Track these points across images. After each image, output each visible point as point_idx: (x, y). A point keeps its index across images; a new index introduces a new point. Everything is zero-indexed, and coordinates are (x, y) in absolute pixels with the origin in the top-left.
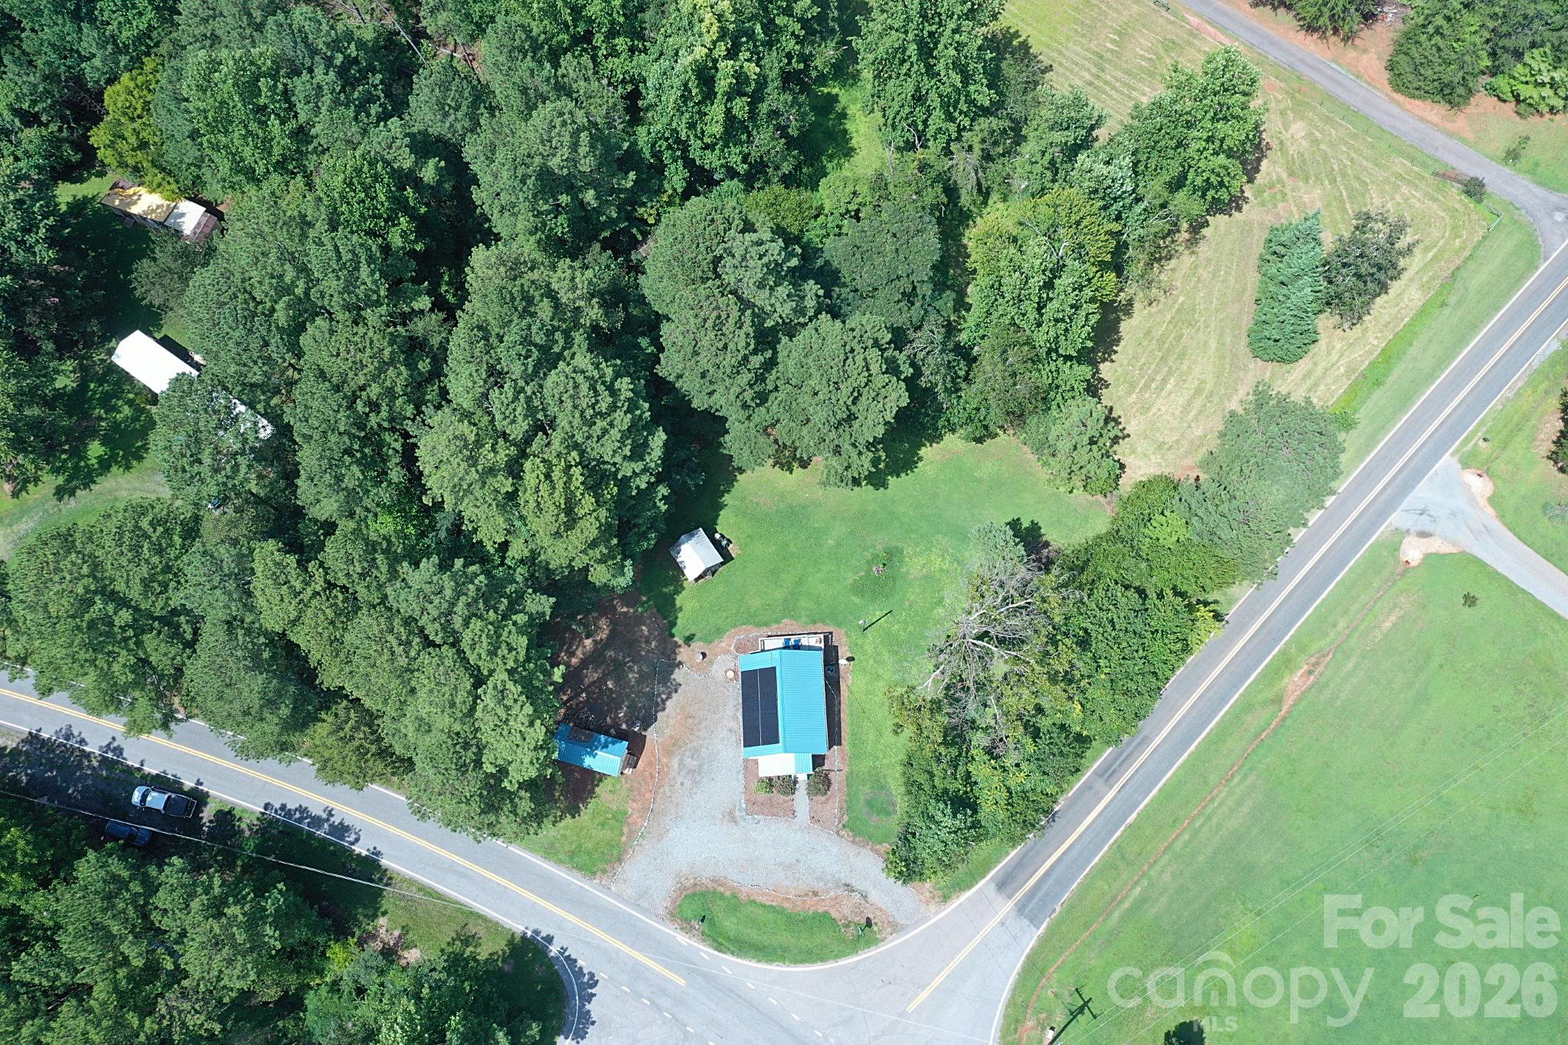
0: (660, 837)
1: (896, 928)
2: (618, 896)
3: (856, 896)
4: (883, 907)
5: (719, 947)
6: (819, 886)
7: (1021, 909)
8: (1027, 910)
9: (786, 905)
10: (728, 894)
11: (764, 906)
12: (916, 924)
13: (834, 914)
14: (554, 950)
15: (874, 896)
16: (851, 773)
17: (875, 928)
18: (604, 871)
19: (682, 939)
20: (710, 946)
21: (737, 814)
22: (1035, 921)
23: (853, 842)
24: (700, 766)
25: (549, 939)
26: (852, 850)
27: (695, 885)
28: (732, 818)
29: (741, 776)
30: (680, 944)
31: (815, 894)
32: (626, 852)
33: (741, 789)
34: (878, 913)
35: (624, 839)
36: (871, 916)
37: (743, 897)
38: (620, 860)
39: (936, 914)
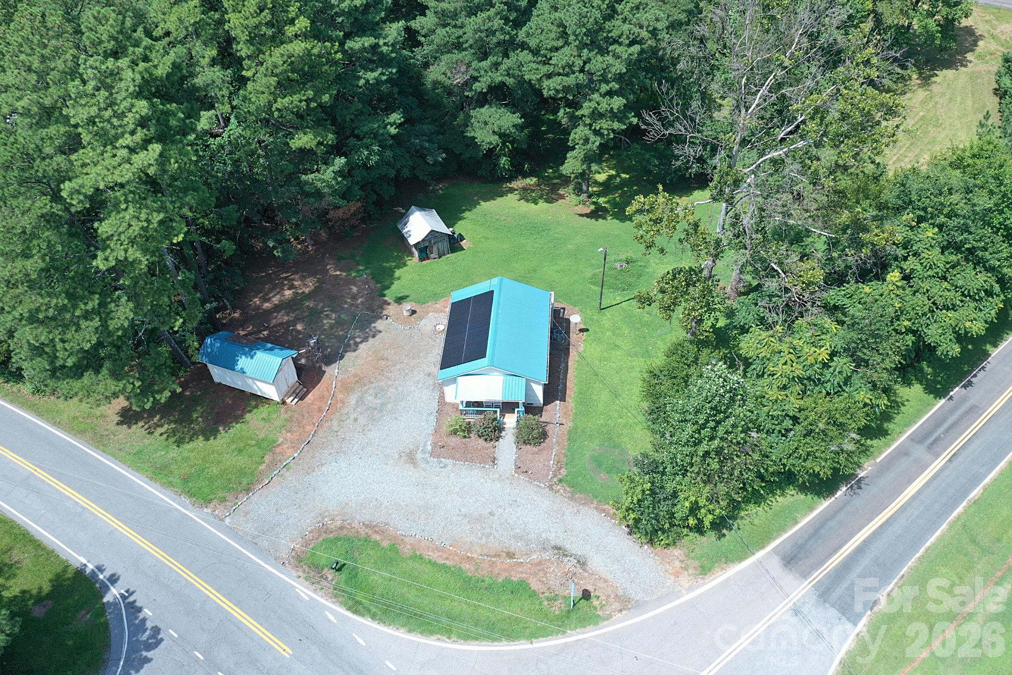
0: (311, 469)
1: (626, 603)
2: (231, 532)
3: (569, 564)
4: (610, 577)
5: (356, 607)
6: (517, 546)
7: (824, 593)
8: (834, 596)
9: (466, 566)
10: (385, 544)
11: (435, 564)
12: (661, 600)
13: (535, 585)
14: (113, 593)
15: (597, 563)
16: (575, 428)
17: (596, 603)
18: (223, 500)
19: (304, 591)
20: (343, 604)
21: (419, 455)
22: (848, 612)
23: (572, 498)
24: (383, 405)
25: (113, 579)
26: (569, 508)
27: (342, 528)
28: (411, 458)
29: (433, 419)
30: (298, 597)
31: (511, 555)
32: (259, 482)
33: (431, 430)
34: (601, 584)
35: (262, 467)
36: (590, 588)
37: (406, 550)
38: (248, 490)
39: (690, 589)
